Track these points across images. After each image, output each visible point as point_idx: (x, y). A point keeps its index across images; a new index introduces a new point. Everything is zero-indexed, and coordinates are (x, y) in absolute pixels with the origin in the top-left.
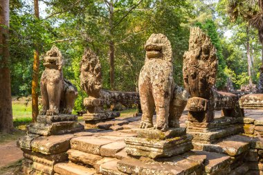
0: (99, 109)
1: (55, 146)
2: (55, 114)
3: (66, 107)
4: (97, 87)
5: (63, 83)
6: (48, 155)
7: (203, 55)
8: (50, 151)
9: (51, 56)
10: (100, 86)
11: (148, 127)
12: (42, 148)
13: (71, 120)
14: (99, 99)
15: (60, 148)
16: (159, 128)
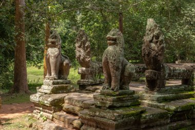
0: (89, 76)
1: (54, 100)
2: (55, 79)
3: (63, 75)
4: (87, 60)
5: (61, 57)
6: (50, 106)
7: (155, 40)
8: (51, 104)
9: (53, 38)
10: (89, 59)
11: (107, 89)
12: (46, 102)
13: (66, 84)
14: (89, 69)
15: (58, 102)
16: (113, 89)
